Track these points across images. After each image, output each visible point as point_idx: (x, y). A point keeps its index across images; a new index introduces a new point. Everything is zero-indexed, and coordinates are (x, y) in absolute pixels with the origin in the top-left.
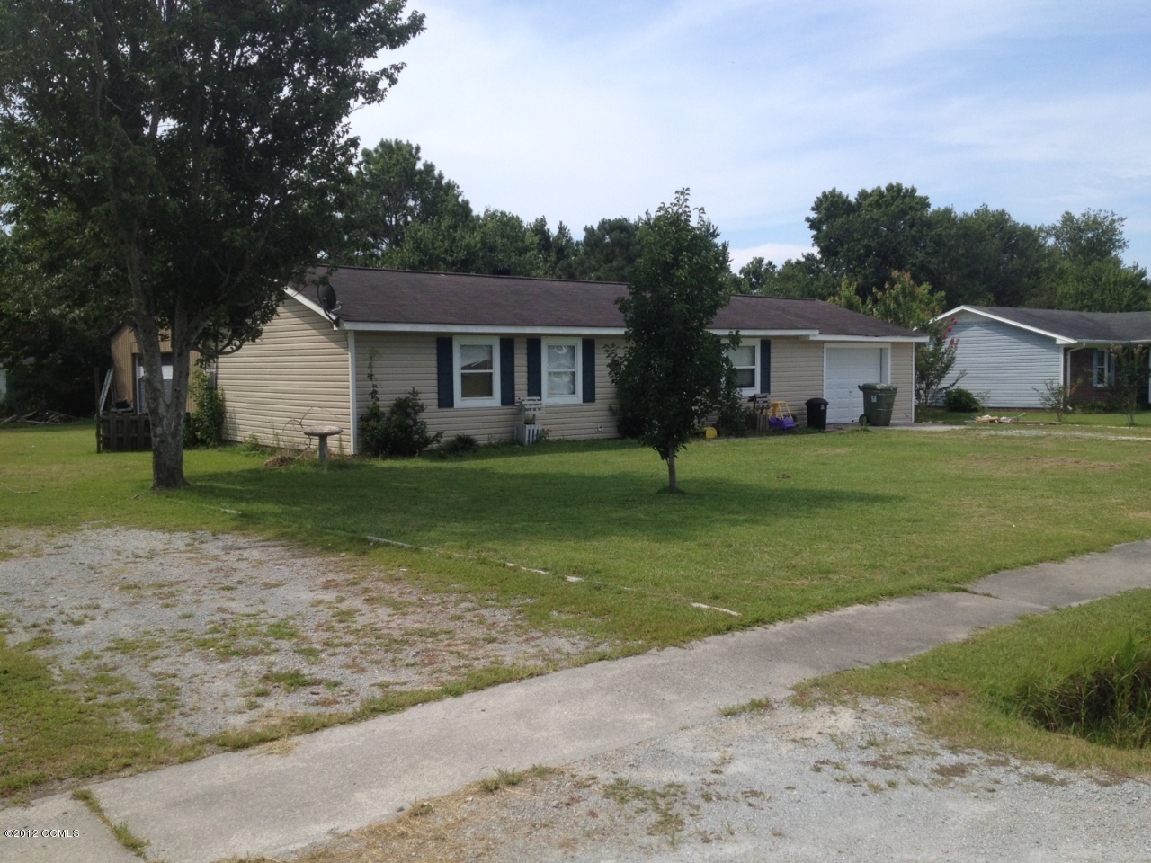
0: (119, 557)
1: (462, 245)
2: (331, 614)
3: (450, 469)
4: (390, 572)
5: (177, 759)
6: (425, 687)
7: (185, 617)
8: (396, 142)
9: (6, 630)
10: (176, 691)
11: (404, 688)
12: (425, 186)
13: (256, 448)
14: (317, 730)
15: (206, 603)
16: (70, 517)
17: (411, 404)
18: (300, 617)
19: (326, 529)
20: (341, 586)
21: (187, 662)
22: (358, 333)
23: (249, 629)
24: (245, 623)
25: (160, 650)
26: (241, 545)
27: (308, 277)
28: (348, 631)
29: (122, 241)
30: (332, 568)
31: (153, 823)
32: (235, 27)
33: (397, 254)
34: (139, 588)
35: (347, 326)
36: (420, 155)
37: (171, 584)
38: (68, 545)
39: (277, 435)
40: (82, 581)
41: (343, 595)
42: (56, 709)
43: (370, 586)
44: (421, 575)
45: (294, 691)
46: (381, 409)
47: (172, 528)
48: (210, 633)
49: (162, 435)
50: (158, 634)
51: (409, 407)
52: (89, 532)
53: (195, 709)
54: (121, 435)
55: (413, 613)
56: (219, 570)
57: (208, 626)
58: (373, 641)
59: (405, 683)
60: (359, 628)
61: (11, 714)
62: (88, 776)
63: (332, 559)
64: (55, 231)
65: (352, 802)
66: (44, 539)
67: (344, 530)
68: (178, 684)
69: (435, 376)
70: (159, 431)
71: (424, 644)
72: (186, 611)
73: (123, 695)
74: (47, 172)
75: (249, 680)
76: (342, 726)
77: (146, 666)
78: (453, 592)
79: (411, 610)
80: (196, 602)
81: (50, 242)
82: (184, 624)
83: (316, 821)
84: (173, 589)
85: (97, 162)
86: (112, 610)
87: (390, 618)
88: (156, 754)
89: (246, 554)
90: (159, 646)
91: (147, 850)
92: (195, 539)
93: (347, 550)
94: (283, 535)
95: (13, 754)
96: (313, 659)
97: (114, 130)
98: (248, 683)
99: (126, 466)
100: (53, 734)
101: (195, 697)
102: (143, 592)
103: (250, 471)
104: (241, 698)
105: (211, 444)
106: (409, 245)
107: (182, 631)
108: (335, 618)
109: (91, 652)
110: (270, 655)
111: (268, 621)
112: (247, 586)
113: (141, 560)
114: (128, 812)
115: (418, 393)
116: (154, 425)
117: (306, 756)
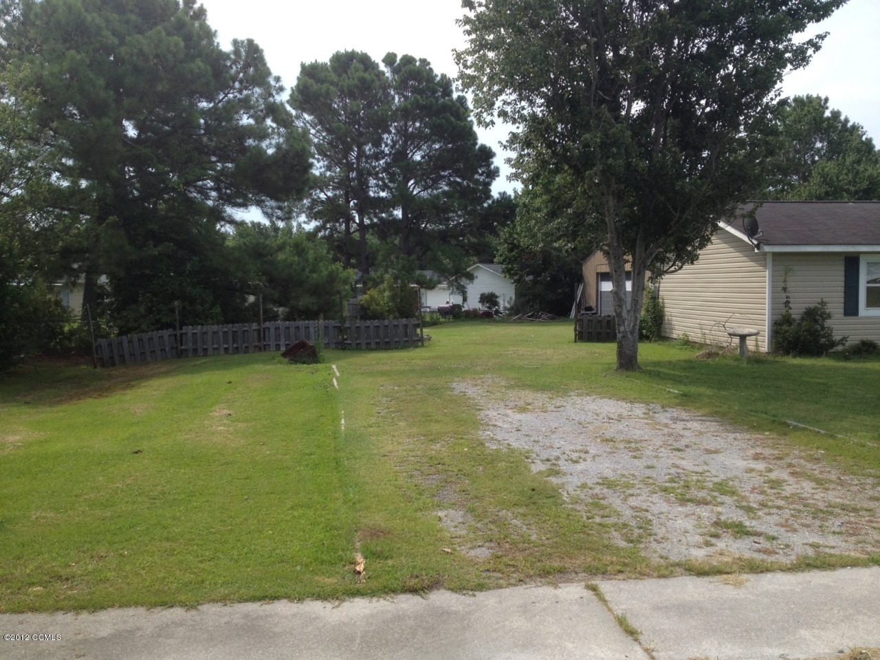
0: (597, 418)
1: (864, 176)
2: (762, 480)
3: (856, 369)
4: (809, 452)
5: (655, 574)
6: (852, 554)
7: (649, 467)
8: (808, 97)
9: (530, 461)
10: (649, 522)
11: (832, 551)
12: (832, 130)
13: (687, 343)
14: (762, 572)
15: (663, 459)
16: (562, 387)
17: (819, 312)
18: (737, 480)
19: (751, 411)
20: (768, 459)
21: (655, 502)
22: (775, 254)
23: (698, 484)
24: (694, 478)
25: (634, 489)
26: (684, 417)
27: (738, 212)
28: (778, 496)
29: (603, 194)
30: (759, 443)
31: (643, 619)
32: (693, 26)
33: (805, 187)
34: (614, 442)
35: (767, 249)
36: (828, 104)
37: (636, 442)
38: (563, 406)
39: (704, 334)
40: (574, 432)
41: (771, 467)
42: (567, 521)
43: (793, 462)
44: (838, 458)
45: (740, 538)
46: (793, 316)
47: (632, 400)
48: (669, 482)
49: (623, 332)
50: (631, 477)
51: (818, 315)
52: (576, 398)
53: (665, 539)
54: (590, 330)
55: (834, 489)
56: (670, 435)
57: (667, 477)
58: (801, 508)
59: (833, 547)
60: (788, 496)
61: (539, 519)
62: (594, 574)
63: (759, 436)
64: (557, 189)
65: (798, 636)
66: (548, 400)
67: (766, 413)
68: (650, 517)
69: (843, 289)
70: (622, 329)
71: (846, 517)
72: (649, 463)
73: (612, 518)
74: (556, 149)
75: (703, 523)
76: (782, 573)
77: (625, 500)
78: (869, 476)
79: (831, 487)
80: (656, 457)
81: (553, 197)
82: (648, 472)
83: (769, 645)
84: (638, 445)
85: (591, 139)
86: (597, 455)
87: (814, 491)
88: (641, 567)
89: (689, 425)
90: (633, 486)
91: (641, 638)
92: (649, 410)
93: (770, 430)
94: (716, 412)
95: (544, 548)
96: (752, 515)
97: (603, 114)
98: (703, 526)
99: (595, 353)
100: (568, 539)
101: (664, 529)
102: (617, 445)
103: (685, 361)
104: (699, 536)
105: (653, 339)
106: (816, 179)
107: (649, 478)
108: (767, 485)
109: (586, 484)
110: (717, 506)
111: (712, 479)
112: (693, 450)
113: (613, 421)
114: (624, 607)
115: (826, 303)
116: (618, 324)
117: (755, 591)
